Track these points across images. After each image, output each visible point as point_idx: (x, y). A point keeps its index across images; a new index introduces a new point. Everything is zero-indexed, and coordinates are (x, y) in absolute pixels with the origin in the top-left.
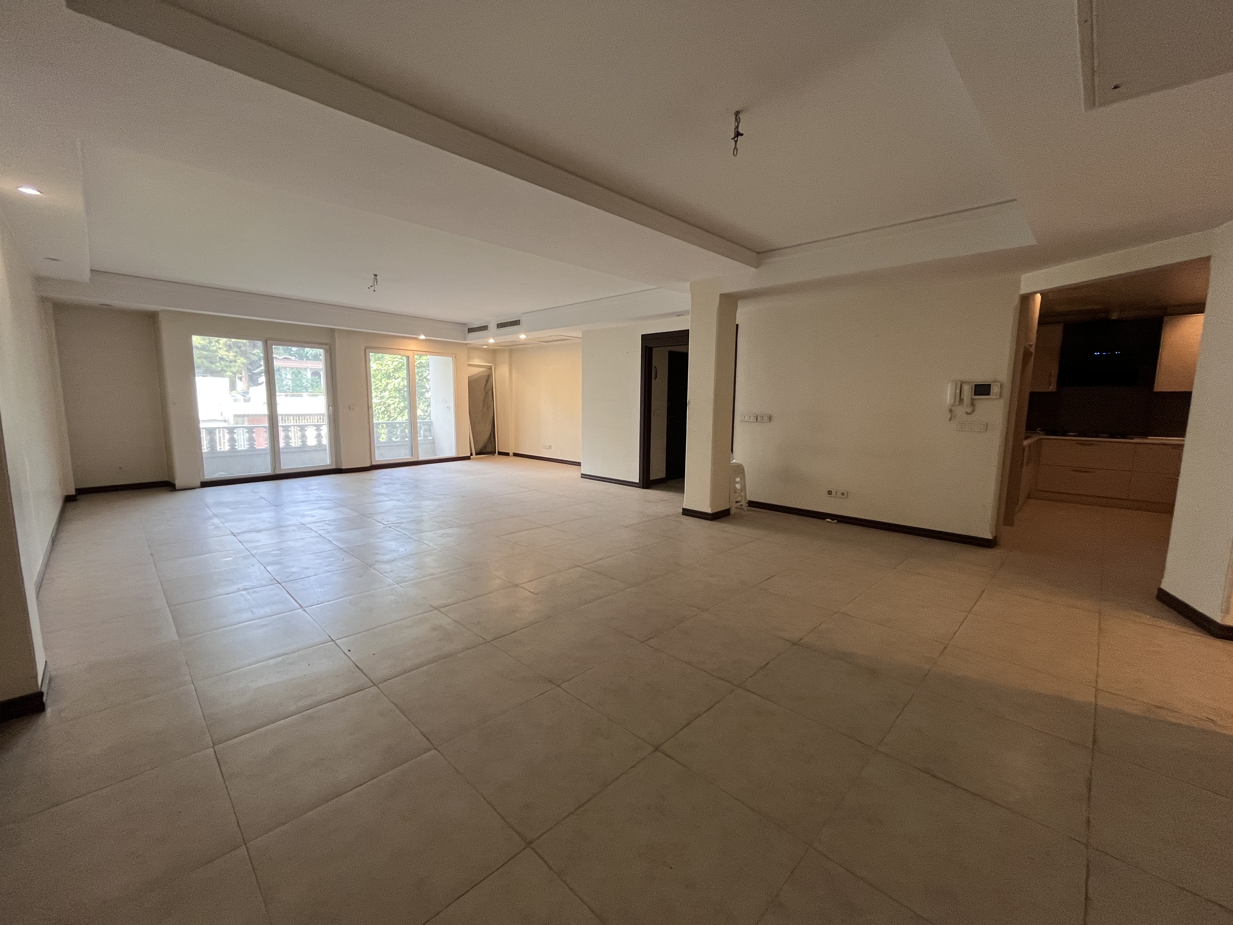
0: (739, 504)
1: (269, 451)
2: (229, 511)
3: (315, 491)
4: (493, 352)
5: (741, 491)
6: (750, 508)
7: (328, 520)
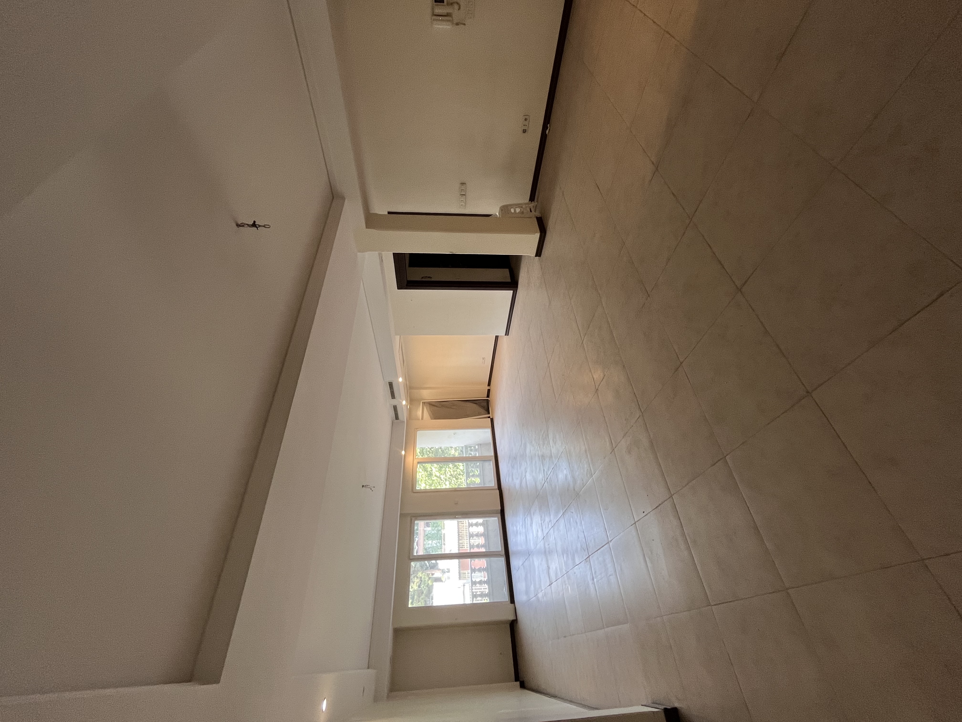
0: (532, 210)
1: (488, 559)
2: (532, 586)
3: (518, 529)
4: (412, 400)
5: (522, 207)
6: (536, 200)
7: (541, 521)
